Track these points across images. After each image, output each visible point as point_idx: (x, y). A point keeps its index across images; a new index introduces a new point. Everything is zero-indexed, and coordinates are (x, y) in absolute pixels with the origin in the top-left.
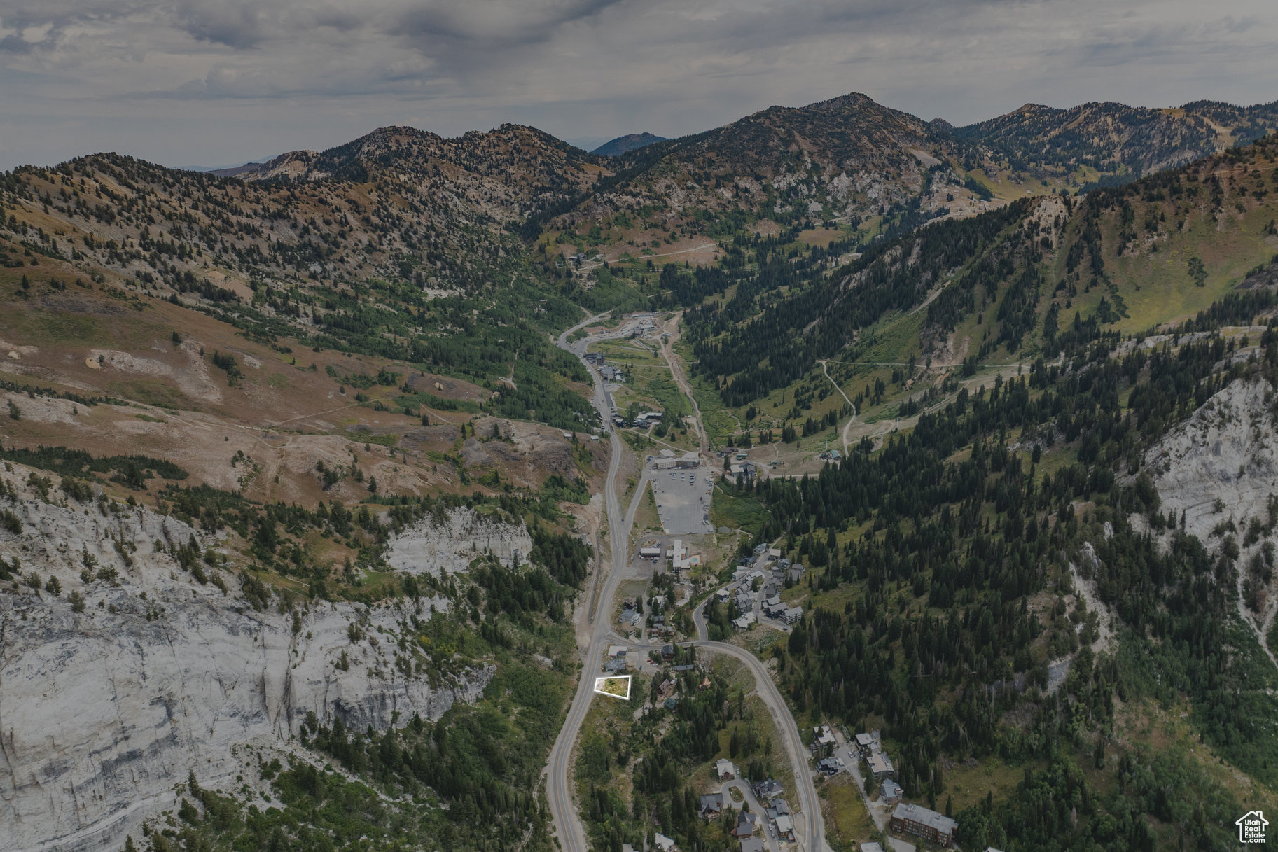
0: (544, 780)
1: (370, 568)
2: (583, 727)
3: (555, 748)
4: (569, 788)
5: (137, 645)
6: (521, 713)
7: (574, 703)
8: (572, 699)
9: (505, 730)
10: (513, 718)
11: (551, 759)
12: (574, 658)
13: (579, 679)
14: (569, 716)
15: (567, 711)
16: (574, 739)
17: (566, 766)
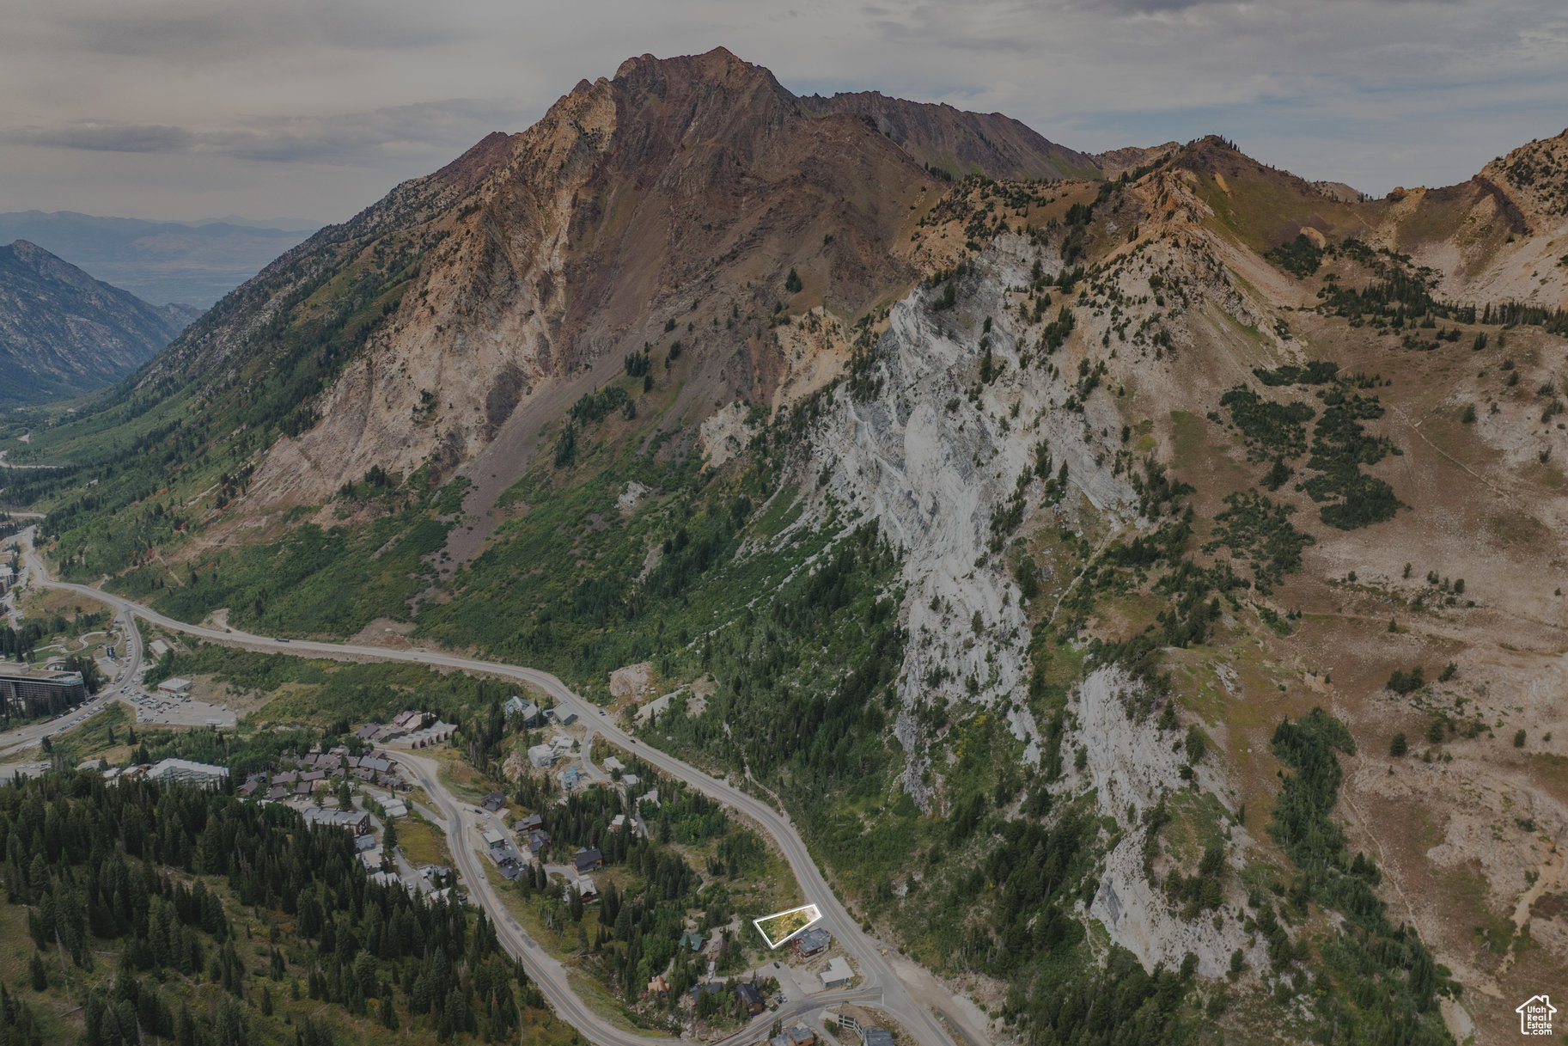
0: (778, 810)
1: (1090, 656)
2: (786, 864)
3: (798, 839)
4: (748, 817)
5: (948, 455)
6: (861, 828)
7: (825, 886)
8: (832, 887)
9: (854, 802)
10: (861, 815)
11: (793, 831)
12: (884, 925)
13: (849, 911)
14: (816, 870)
15: (822, 872)
16: (784, 850)
17: (770, 829)
